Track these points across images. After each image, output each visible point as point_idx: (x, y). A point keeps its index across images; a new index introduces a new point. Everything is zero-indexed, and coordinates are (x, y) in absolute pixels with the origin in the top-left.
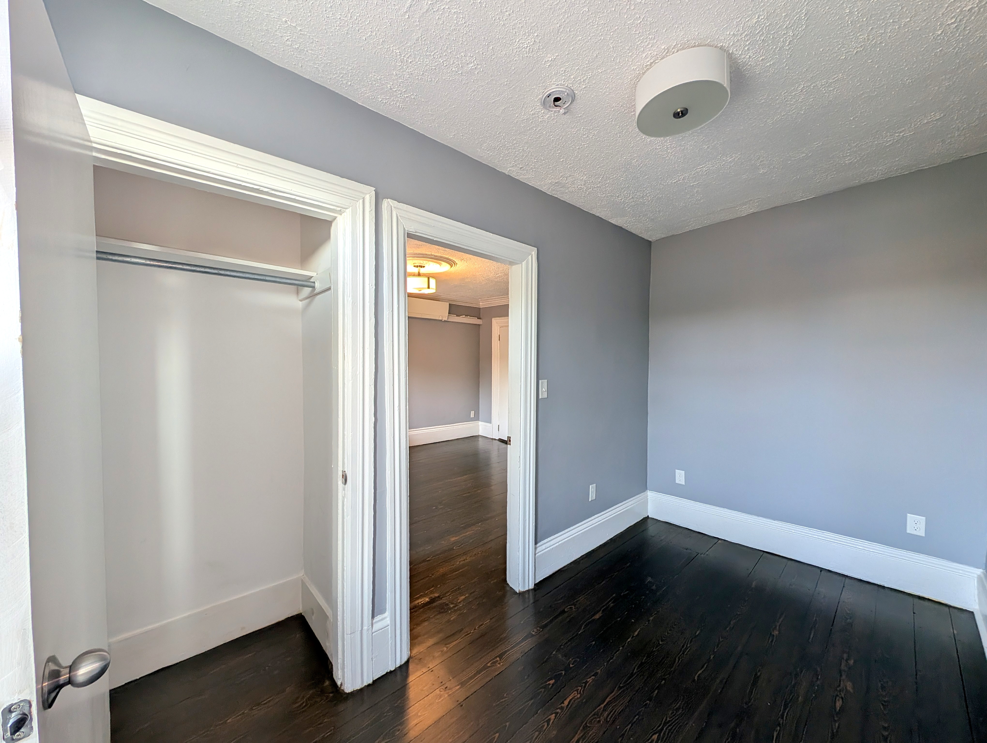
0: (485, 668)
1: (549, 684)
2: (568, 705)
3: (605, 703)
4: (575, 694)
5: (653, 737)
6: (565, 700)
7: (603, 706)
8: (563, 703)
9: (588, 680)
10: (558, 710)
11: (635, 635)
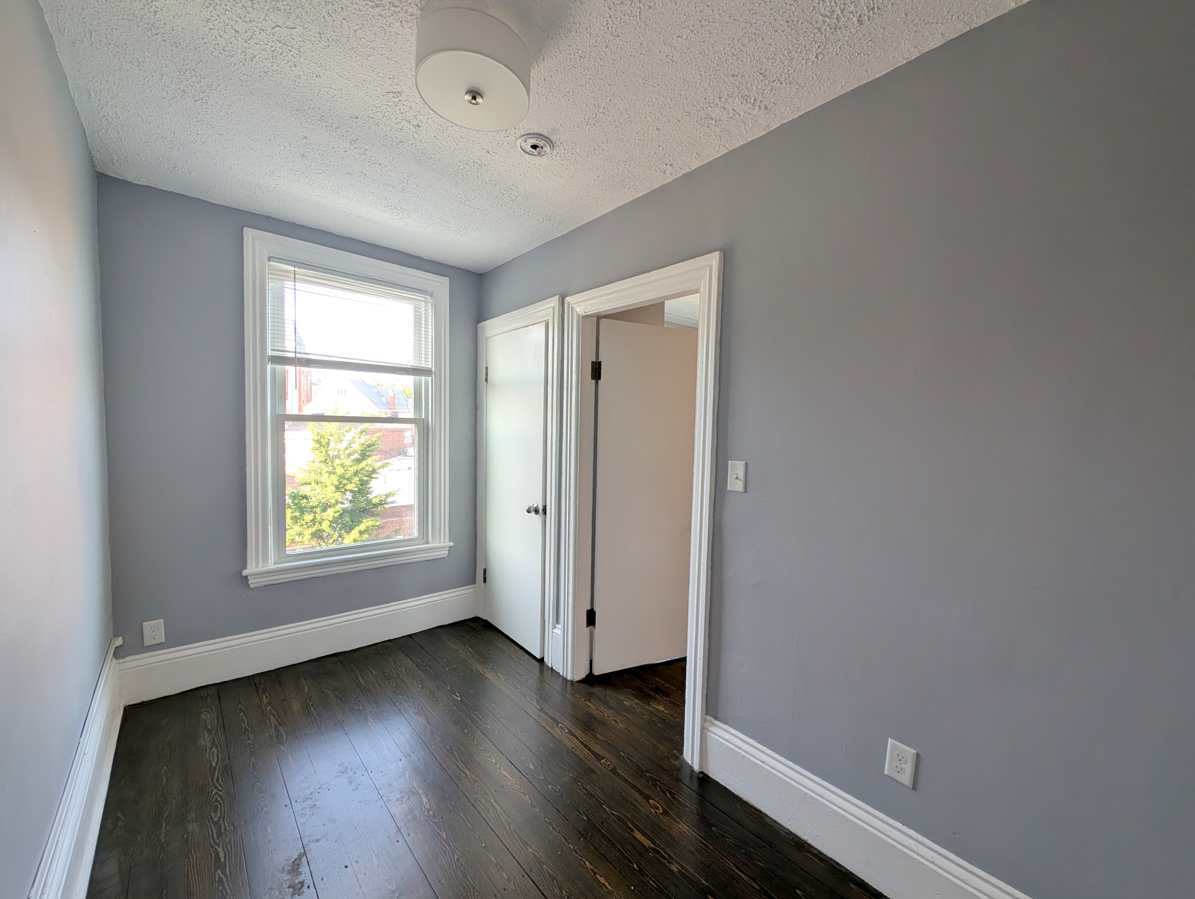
0: (557, 722)
1: (529, 764)
2: (502, 774)
3: (494, 804)
4: (512, 781)
5: (444, 833)
6: (508, 772)
7: (492, 801)
8: (505, 770)
9: (527, 797)
10: (498, 766)
11: (598, 876)
